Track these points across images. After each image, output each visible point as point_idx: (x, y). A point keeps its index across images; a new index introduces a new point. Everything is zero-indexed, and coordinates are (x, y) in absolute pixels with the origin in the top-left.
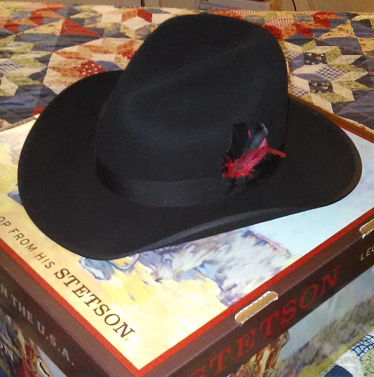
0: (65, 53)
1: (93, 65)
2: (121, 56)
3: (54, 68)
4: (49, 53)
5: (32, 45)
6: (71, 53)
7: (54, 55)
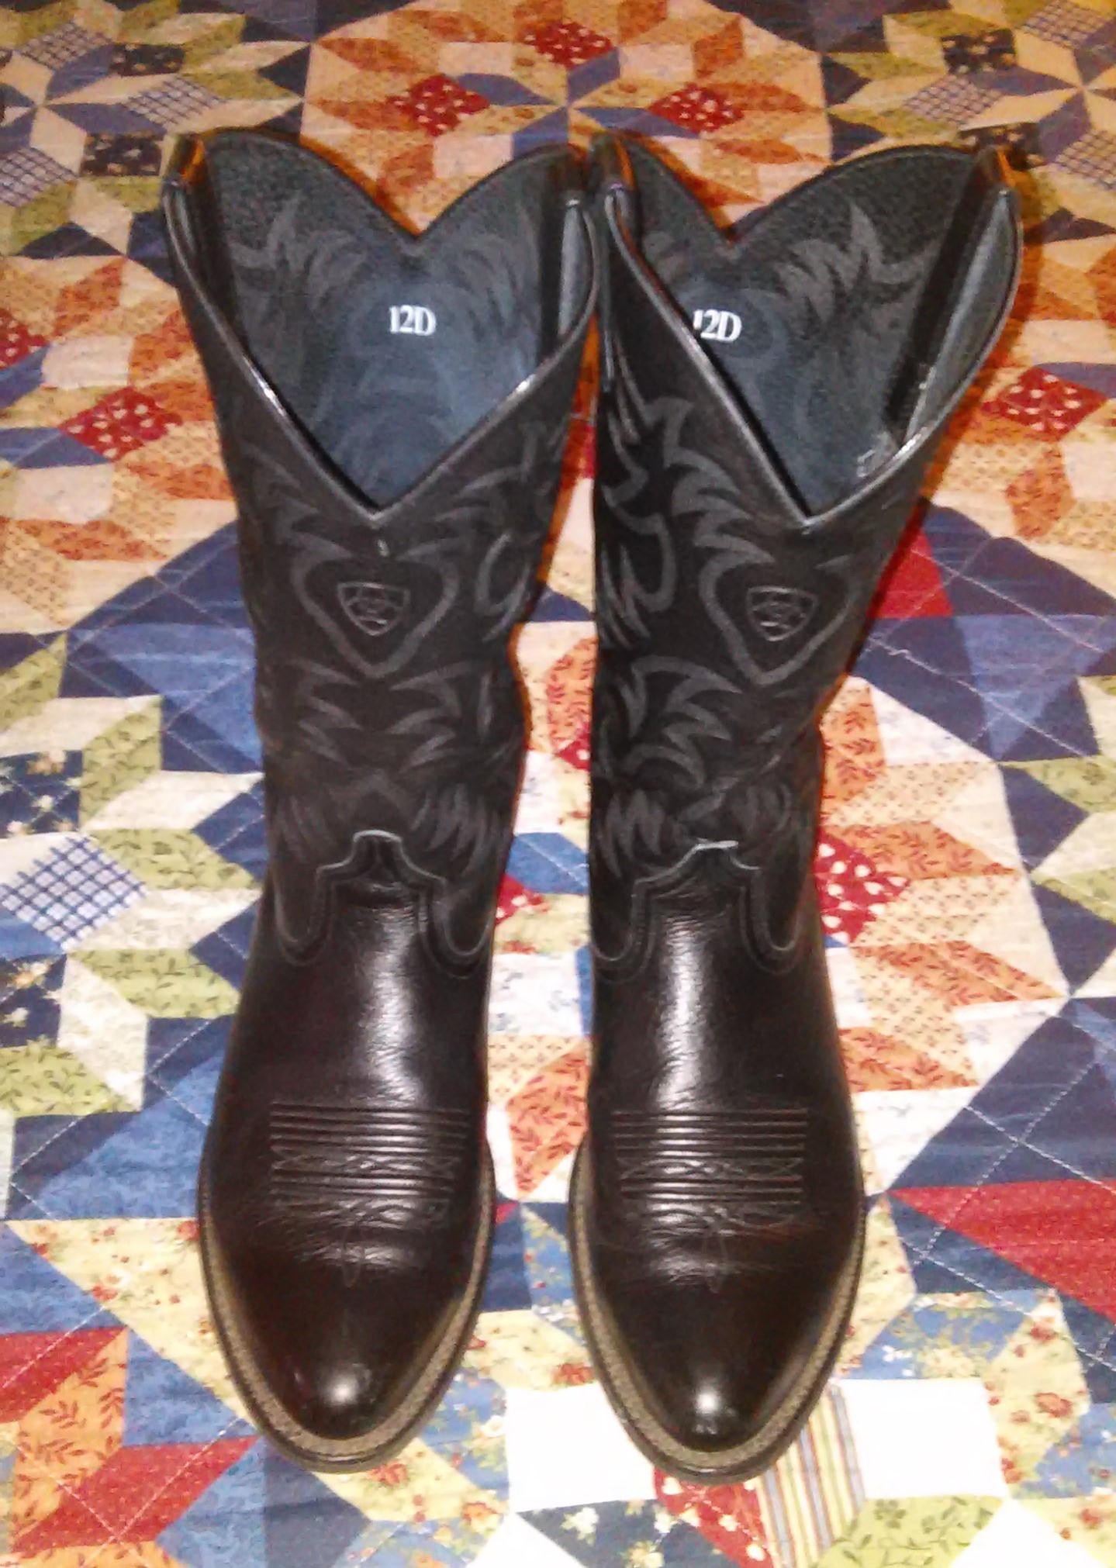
0: (350, 44)
1: (447, 88)
2: (530, 51)
3: (323, 104)
4: (298, 46)
5: (238, 20)
6: (369, 45)
7: (318, 52)
